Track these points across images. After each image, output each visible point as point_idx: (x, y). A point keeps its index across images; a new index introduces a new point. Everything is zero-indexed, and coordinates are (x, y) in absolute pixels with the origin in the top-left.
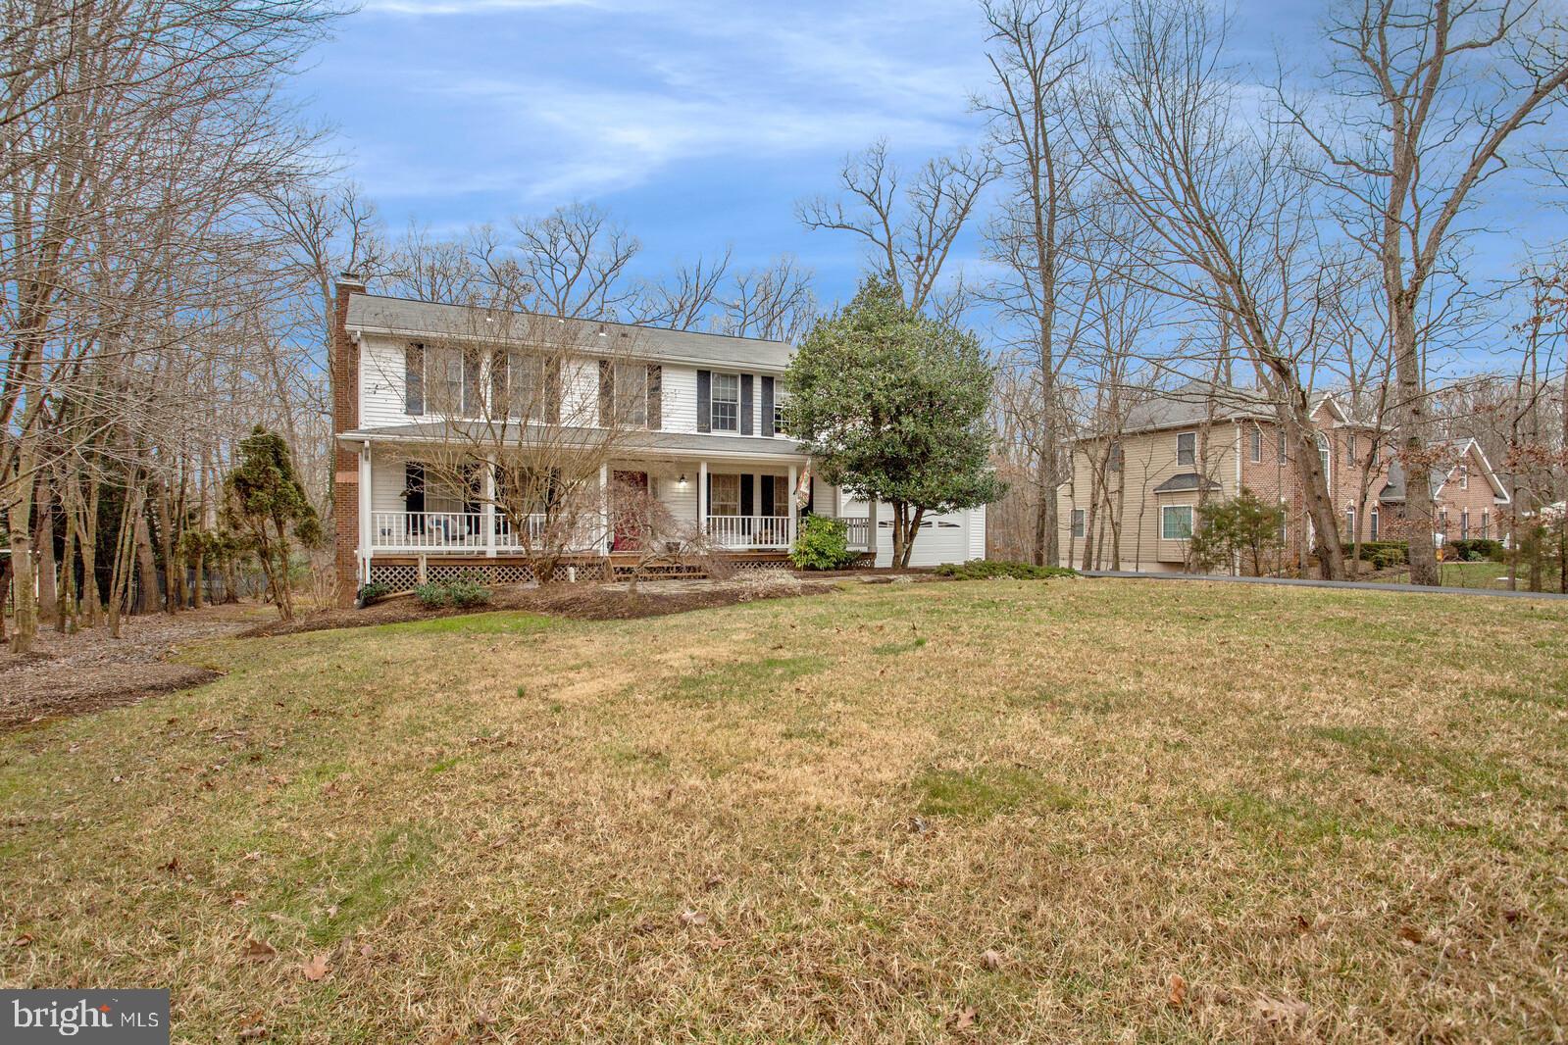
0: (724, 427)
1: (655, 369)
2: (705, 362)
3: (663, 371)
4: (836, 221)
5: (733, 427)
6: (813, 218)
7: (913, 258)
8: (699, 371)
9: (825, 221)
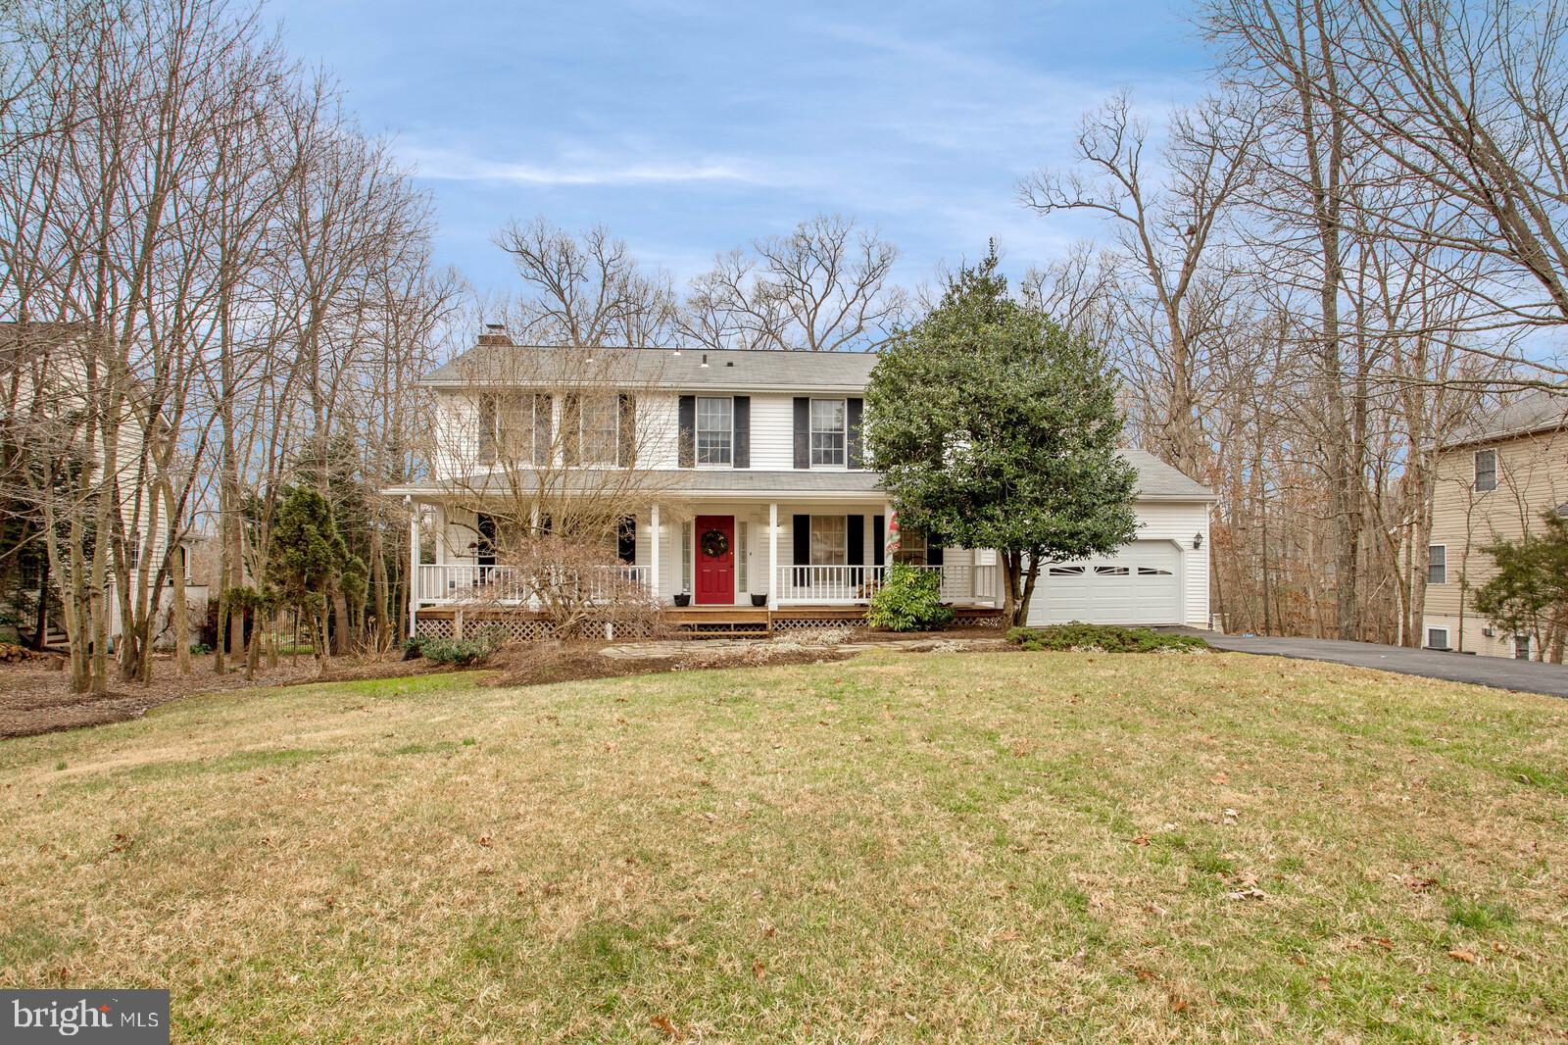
0: (828, 461)
1: (742, 402)
2: (802, 388)
3: (752, 401)
4: (1072, 198)
5: (839, 461)
6: (1041, 200)
7: (1184, 230)
8: (795, 399)
9: (1060, 202)
